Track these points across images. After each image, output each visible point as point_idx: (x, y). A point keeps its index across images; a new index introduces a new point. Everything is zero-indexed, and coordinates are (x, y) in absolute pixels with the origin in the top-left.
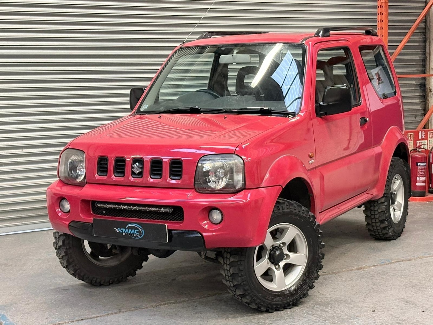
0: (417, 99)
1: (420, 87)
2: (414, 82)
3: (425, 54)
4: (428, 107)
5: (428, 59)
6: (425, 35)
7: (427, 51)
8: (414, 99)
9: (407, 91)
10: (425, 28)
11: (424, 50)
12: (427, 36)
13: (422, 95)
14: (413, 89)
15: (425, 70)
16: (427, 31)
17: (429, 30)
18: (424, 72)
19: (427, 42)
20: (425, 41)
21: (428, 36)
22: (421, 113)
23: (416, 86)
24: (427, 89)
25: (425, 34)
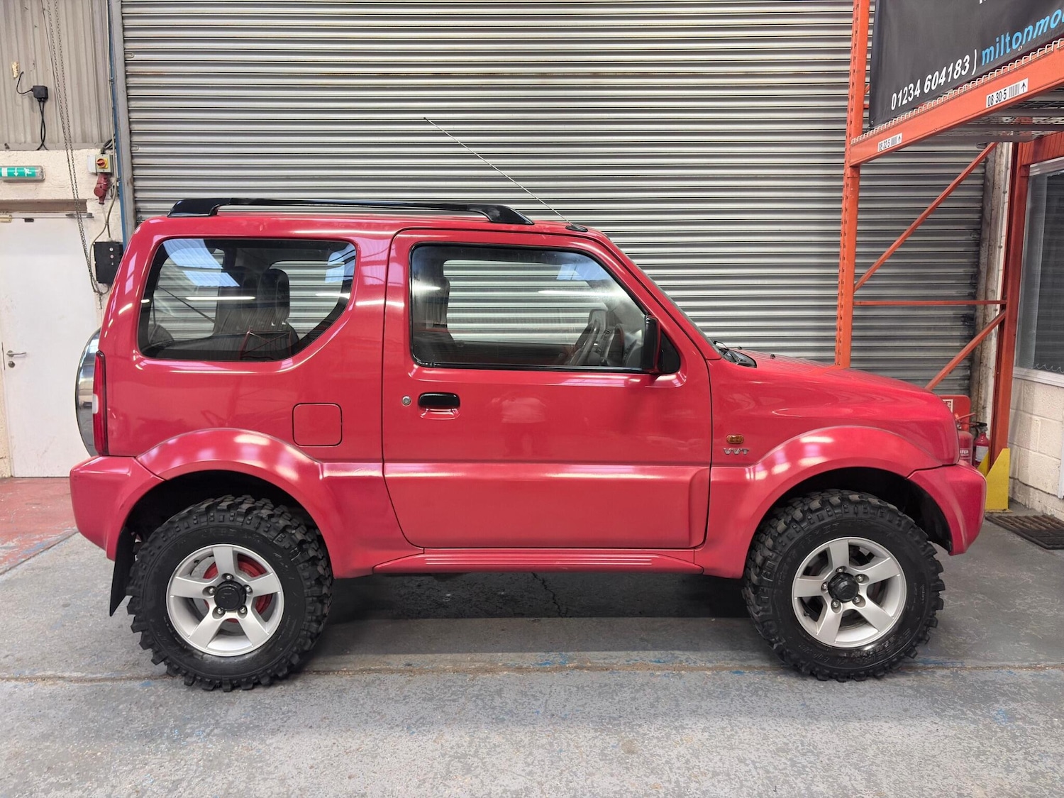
0: (957, 342)
1: (964, 321)
2: (950, 313)
3: (977, 264)
4: (979, 355)
5: (984, 275)
6: (980, 234)
7: (983, 260)
8: (950, 342)
9: (934, 328)
10: (980, 223)
11: (976, 260)
12: (983, 236)
13: (966, 334)
14: (948, 324)
15: (976, 293)
16: (983, 227)
17: (989, 225)
18: (973, 296)
19: (984, 245)
20: (978, 243)
21: (986, 235)
22: (962, 365)
23: (955, 318)
24: (978, 324)
25: (979, 231)
